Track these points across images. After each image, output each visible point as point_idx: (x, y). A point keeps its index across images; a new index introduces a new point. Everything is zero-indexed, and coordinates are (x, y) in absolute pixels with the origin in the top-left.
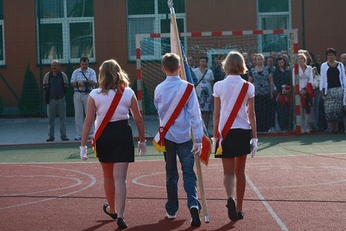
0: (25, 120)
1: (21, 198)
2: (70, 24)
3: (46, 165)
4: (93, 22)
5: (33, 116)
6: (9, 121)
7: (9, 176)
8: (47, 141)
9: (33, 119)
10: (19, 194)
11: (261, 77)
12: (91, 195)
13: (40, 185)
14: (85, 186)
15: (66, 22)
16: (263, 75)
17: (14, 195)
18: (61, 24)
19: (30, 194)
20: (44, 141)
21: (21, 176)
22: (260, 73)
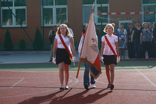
0: (36, 52)
1: (46, 88)
2: (57, 9)
3: (52, 73)
4: (67, 7)
5: (40, 50)
6: (29, 52)
7: (37, 78)
8: (49, 61)
9: (40, 51)
10: (44, 86)
11: (147, 33)
12: (78, 87)
13: (52, 82)
14: (74, 83)
15: (54, 7)
16: (148, 32)
17: (42, 87)
18: (52, 8)
19: (49, 86)
20: (48, 61)
21: (42, 78)
22: (146, 32)
